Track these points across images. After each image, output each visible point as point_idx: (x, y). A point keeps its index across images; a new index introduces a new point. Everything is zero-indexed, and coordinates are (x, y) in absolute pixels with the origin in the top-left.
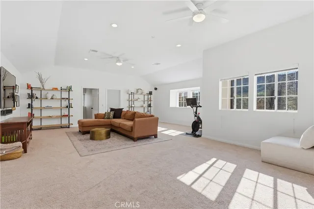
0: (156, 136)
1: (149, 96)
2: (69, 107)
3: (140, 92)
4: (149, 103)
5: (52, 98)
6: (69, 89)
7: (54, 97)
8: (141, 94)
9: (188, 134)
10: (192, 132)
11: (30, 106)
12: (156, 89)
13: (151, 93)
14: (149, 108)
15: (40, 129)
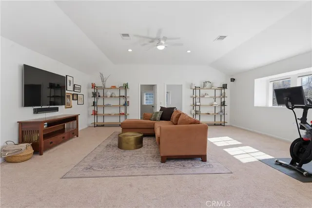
0: (204, 159)
1: (223, 91)
2: (126, 104)
3: (208, 85)
4: (223, 100)
5: (111, 97)
6: (126, 87)
7: (113, 95)
8: (211, 88)
9: (281, 164)
10: (292, 163)
11: (94, 104)
12: (233, 80)
13: (225, 87)
14: (223, 107)
15: (103, 126)
